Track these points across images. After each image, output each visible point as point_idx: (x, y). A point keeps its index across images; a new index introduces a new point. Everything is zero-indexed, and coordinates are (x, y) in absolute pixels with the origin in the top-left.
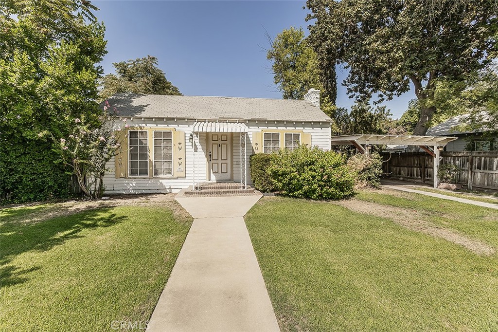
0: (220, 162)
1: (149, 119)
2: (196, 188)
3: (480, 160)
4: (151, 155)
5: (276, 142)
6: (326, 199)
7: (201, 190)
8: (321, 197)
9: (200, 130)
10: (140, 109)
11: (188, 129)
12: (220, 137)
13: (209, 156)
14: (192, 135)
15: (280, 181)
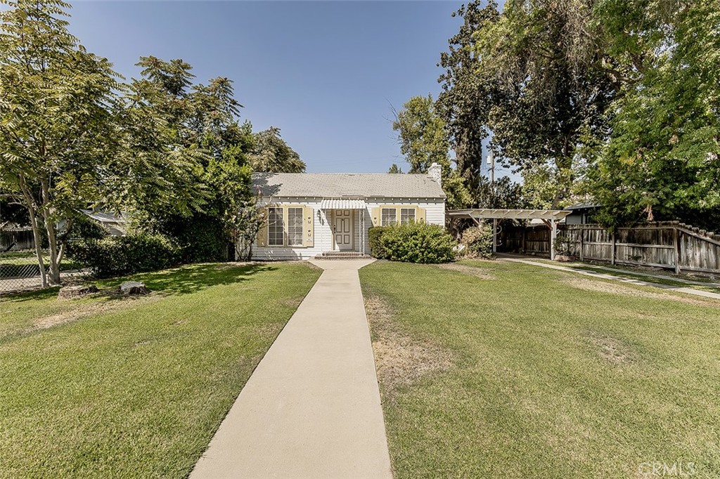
0: (343, 234)
1: (285, 198)
2: (324, 255)
3: (588, 232)
4: (286, 229)
5: (393, 216)
6: (427, 263)
7: (327, 256)
8: (422, 261)
9: (327, 208)
10: (275, 188)
11: (316, 206)
12: (343, 212)
13: (334, 229)
14: (319, 211)
15: (390, 248)
